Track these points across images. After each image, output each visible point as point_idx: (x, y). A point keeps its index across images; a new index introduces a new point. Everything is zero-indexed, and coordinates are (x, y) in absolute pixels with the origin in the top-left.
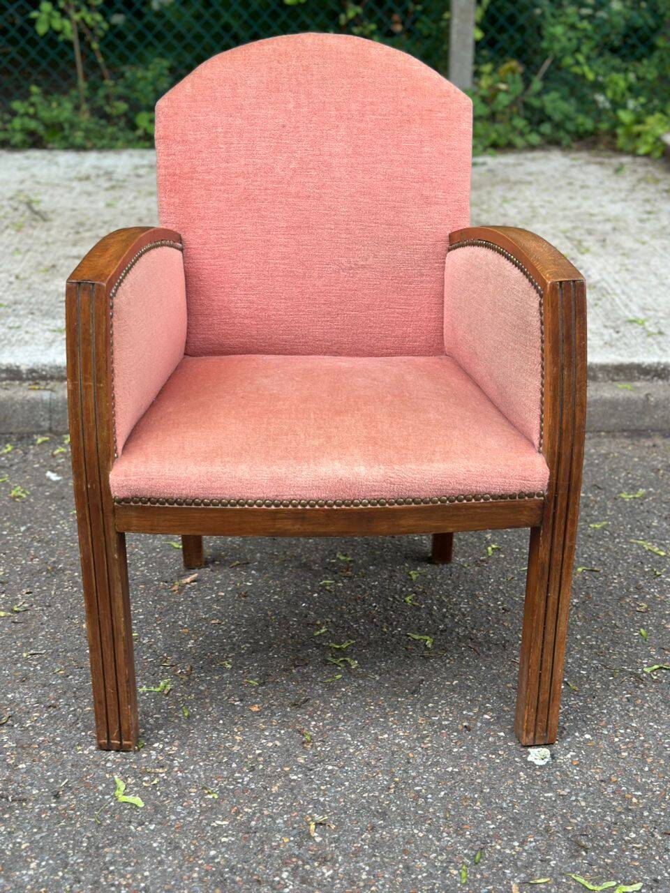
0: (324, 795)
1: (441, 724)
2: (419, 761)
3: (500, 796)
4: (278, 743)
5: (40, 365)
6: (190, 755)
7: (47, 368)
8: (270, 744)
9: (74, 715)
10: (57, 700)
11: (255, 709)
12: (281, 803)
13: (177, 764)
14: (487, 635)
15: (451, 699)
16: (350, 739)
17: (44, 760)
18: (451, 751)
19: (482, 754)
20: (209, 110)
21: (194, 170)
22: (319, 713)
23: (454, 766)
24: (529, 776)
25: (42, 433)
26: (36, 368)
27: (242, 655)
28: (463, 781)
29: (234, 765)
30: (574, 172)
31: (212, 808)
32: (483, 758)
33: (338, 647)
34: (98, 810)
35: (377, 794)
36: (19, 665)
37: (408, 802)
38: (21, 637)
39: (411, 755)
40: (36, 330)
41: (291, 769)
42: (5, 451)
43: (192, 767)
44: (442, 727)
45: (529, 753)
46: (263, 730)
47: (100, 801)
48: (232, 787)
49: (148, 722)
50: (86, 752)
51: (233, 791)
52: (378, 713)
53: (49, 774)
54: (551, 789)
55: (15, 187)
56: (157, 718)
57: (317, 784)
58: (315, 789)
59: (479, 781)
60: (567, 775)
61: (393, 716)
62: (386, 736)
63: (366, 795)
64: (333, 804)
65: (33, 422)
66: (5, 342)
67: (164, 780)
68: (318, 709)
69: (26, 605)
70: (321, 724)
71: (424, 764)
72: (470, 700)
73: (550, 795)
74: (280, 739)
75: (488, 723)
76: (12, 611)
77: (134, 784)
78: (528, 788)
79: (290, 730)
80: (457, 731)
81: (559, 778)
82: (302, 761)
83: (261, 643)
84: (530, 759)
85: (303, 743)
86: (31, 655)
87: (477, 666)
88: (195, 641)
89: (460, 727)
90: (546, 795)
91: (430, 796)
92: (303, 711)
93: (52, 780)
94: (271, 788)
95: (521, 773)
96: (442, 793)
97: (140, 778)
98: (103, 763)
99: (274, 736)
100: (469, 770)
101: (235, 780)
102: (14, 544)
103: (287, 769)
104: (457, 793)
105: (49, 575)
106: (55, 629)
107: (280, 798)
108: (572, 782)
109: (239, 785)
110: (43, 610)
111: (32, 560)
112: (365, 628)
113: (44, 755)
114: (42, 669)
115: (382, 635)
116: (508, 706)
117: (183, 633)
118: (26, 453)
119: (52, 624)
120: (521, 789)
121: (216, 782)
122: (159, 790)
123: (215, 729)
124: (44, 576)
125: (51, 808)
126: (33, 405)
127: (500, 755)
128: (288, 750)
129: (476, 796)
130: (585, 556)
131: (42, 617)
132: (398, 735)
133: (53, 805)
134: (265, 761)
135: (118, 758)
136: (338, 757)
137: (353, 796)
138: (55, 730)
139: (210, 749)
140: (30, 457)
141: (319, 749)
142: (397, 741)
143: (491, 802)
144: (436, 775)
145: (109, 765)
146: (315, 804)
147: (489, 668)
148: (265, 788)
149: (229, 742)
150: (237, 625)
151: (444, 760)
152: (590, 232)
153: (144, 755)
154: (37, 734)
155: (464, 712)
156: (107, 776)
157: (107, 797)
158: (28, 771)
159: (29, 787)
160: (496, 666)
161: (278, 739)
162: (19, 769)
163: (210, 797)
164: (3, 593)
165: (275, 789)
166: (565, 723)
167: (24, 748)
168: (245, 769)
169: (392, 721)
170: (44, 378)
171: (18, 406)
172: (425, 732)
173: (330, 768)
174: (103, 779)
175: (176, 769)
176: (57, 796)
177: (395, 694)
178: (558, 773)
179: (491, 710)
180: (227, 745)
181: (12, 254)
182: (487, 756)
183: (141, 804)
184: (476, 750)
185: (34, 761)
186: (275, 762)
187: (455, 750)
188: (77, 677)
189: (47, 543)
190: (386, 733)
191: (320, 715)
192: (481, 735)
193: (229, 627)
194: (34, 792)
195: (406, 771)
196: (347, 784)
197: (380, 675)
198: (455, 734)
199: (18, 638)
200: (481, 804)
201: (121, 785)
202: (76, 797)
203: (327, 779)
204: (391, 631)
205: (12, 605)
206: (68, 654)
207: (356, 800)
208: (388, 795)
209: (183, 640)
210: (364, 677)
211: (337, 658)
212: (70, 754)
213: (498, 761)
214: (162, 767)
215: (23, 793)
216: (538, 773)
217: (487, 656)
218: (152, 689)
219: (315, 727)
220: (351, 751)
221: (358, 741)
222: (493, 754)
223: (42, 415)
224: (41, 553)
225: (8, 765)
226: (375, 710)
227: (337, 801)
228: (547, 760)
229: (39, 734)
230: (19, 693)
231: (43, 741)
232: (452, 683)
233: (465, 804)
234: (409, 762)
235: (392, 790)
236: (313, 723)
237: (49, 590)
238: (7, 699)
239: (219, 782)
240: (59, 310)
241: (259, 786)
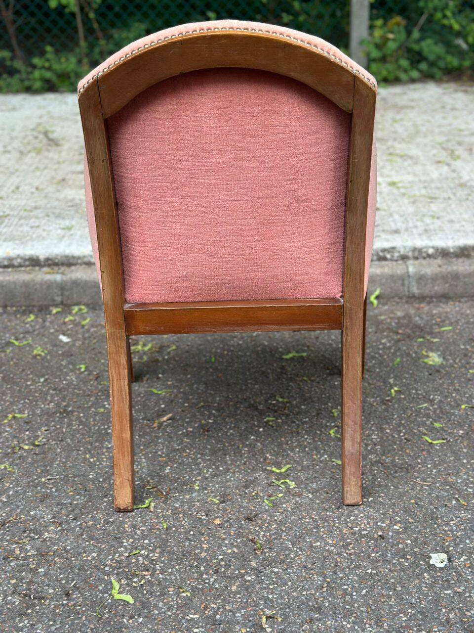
0: (272, 593)
1: (361, 534)
2: (344, 564)
3: (409, 593)
4: (236, 550)
5: (54, 255)
6: (168, 560)
7: (59, 257)
8: (230, 551)
9: (81, 528)
10: (68, 516)
11: (217, 522)
12: (239, 600)
13: (158, 568)
14: (393, 460)
15: (368, 512)
16: (291, 546)
17: (58, 565)
18: (369, 556)
19: (394, 558)
22: (266, 525)
23: (373, 569)
24: (432, 576)
25: (56, 306)
26: (50, 257)
27: (206, 478)
28: (379, 581)
29: (202, 568)
30: (446, 99)
31: (186, 604)
32: (395, 561)
33: (278, 471)
34: (98, 606)
35: (313, 592)
36: (39, 488)
37: (338, 598)
38: (41, 466)
39: (339, 560)
40: (51, 228)
41: (246, 572)
42: (29, 320)
43: (170, 570)
44: (363, 536)
45: (430, 557)
46: (224, 539)
47: (100, 599)
48: (201, 586)
49: (136, 533)
50: (90, 558)
51: (202, 589)
52: (312, 525)
53: (61, 576)
54: (449, 588)
55: (35, 121)
56: (143, 530)
57: (266, 584)
58: (265, 588)
59: (392, 580)
60: (461, 575)
61: (323, 527)
62: (319, 544)
63: (304, 593)
64: (279, 601)
65: (49, 298)
66: (28, 238)
67: (149, 581)
68: (265, 521)
69: (44, 440)
70: (268, 534)
71: (349, 567)
72: (383, 514)
73: (449, 592)
74: (237, 547)
75: (397, 532)
76: (34, 445)
77: (126, 584)
78: (431, 587)
79: (245, 539)
80: (373, 539)
81: (455, 578)
82: (255, 565)
83: (221, 469)
84: (431, 562)
85: (255, 550)
86: (48, 480)
87: (387, 486)
88: (171, 467)
89: (376, 536)
90: (446, 592)
91: (354, 594)
92: (254, 523)
93: (64, 582)
94: (231, 587)
95: (425, 574)
96: (364, 591)
97: (130, 579)
98: (103, 567)
99: (232, 544)
100: (384, 572)
101: (203, 580)
102: (36, 392)
103: (243, 571)
104: (376, 591)
105: (61, 416)
106: (66, 459)
107: (238, 596)
108: (465, 581)
109: (207, 585)
110: (57, 444)
111: (48, 404)
112: (299, 456)
113: (58, 561)
114: (56, 492)
115: (313, 461)
116: (412, 518)
117: (162, 461)
118: (44, 321)
119: (64, 454)
120: (426, 587)
121: (188, 582)
122: (145, 589)
123: (187, 539)
124: (58, 417)
125: (63, 605)
126: (50, 285)
127: (408, 559)
128: (243, 556)
129: (391, 593)
130: (467, 395)
131: (57, 449)
132: (328, 543)
133: (65, 602)
134: (226, 565)
135: (114, 563)
136: (282, 561)
137: (294, 594)
138: (66, 540)
139: (184, 555)
140: (48, 324)
141: (267, 554)
142: (327, 548)
143: (403, 598)
144: (358, 576)
145: (107, 569)
146: (265, 600)
147: (396, 487)
148: (227, 587)
149: (198, 549)
150: (202, 454)
151: (365, 564)
152: (460, 144)
153: (133, 561)
154: (52, 543)
155: (379, 524)
156: (106, 577)
157: (105, 595)
158: (46, 574)
159: (46, 588)
160: (401, 485)
161: (235, 546)
162: (39, 572)
163: (184, 595)
164: (27, 431)
165: (234, 588)
166: (458, 532)
167: (43, 556)
168: (211, 572)
169: (323, 532)
170: (56, 264)
171: (38, 286)
172: (348, 540)
173: (276, 570)
174: (102, 581)
175: (158, 572)
176: (68, 595)
177: (324, 509)
178: (454, 574)
179: (399, 522)
180: (196, 551)
181: (34, 171)
182: (398, 560)
183: (132, 601)
184: (389, 555)
185: (50, 566)
186: (233, 565)
187: (373, 555)
188: (82, 498)
189: (60, 391)
190: (318, 541)
191: (267, 527)
192: (392, 542)
193: (196, 456)
194: (50, 592)
195: (335, 573)
196: (289, 583)
197: (312, 494)
198: (372, 542)
199: (38, 467)
200: (395, 600)
201: (116, 586)
202: (82, 595)
203: (274, 580)
204: (320, 458)
205: (34, 440)
206: (76, 479)
207: (297, 597)
208: (322, 593)
209: (163, 467)
210: (300, 495)
211: (278, 479)
212: (78, 560)
213: (407, 564)
214: (147, 570)
215: (41, 592)
216: (439, 574)
217: (394, 477)
218: (139, 506)
219: (264, 536)
220: (292, 556)
221: (297, 548)
222: (402, 559)
223: (56, 293)
224: (56, 398)
225: (31, 569)
226: (309, 522)
227: (282, 598)
228: (445, 563)
229: (54, 544)
230: (39, 510)
231: (57, 549)
232: (368, 499)
233: (382, 600)
234: (337, 566)
235: (325, 589)
236: (262, 533)
237: (61, 428)
238: (30, 516)
239: (191, 582)
240: (68, 213)
241: (222, 585)
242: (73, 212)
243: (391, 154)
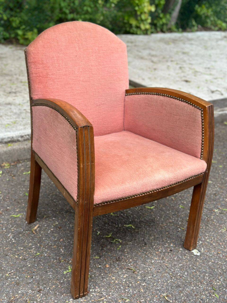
0: (158, 287)
1: (163, 252)
3: (200, 268)
6: (105, 290)
9: (52, 290)
10: (39, 287)
11: (108, 266)
13: (105, 294)
14: (145, 219)
15: (157, 243)
16: (145, 266)
19: (182, 257)
20: (50, 51)
21: (47, 74)
22: (127, 261)
23: (180, 264)
28: (187, 267)
29: (122, 288)
33: (109, 236)
35: (170, 280)
36: (9, 279)
37: (181, 279)
39: (166, 265)
41: (140, 282)
43: (111, 294)
46: (118, 272)
58: (153, 286)
59: (190, 266)
61: (148, 254)
63: (168, 282)
64: (163, 289)
68: (125, 259)
70: (132, 264)
71: (172, 266)
72: (162, 242)
74: (126, 274)
75: (174, 247)
78: (204, 263)
79: (125, 269)
80: (169, 252)
81: (207, 257)
82: (140, 278)
84: (195, 254)
85: (134, 272)
86: (10, 274)
87: (153, 230)
88: (62, 249)
90: (210, 263)
91: (184, 275)
95: (198, 259)
96: (186, 273)
99: (123, 273)
100: (185, 263)
101: (128, 292)
104: (189, 271)
106: (6, 261)
107: (147, 293)
108: (211, 257)
109: (131, 294)
112: (110, 228)
114: (20, 278)
115: (117, 228)
116: (173, 240)
117: (55, 248)
123: (103, 278)
128: (132, 276)
129: (194, 270)
132: (156, 260)
134: (129, 283)
135: (84, 300)
136: (148, 273)
139: (109, 285)
141: (140, 272)
142: (158, 262)
144: (178, 268)
146: (158, 291)
148: (139, 291)
149: (112, 281)
153: (91, 296)
155: (165, 246)
160: (157, 228)
163: (127, 301)
165: (142, 291)
168: (127, 288)
169: (150, 256)
172: (162, 256)
173: (150, 277)
175: (107, 296)
177: (141, 247)
179: (171, 243)
186: (132, 282)
187: (175, 259)
188: (37, 277)
190: (152, 260)
192: (176, 251)
193: (68, 241)
195: (170, 270)
197: (131, 242)
200: (198, 272)
203: (153, 281)
206: (23, 269)
207: (167, 285)
208: (174, 280)
209: (58, 250)
210: (127, 244)
211: (112, 240)
213: (188, 258)
214: (101, 297)
216: (201, 258)
217: (152, 226)
218: (68, 271)
220: (149, 269)
221: (148, 266)
222: (185, 256)
226: (141, 254)
228: (199, 253)
230: (22, 290)
232: (152, 238)
233: (195, 274)
234: (168, 267)
236: (129, 264)
239: (124, 295)
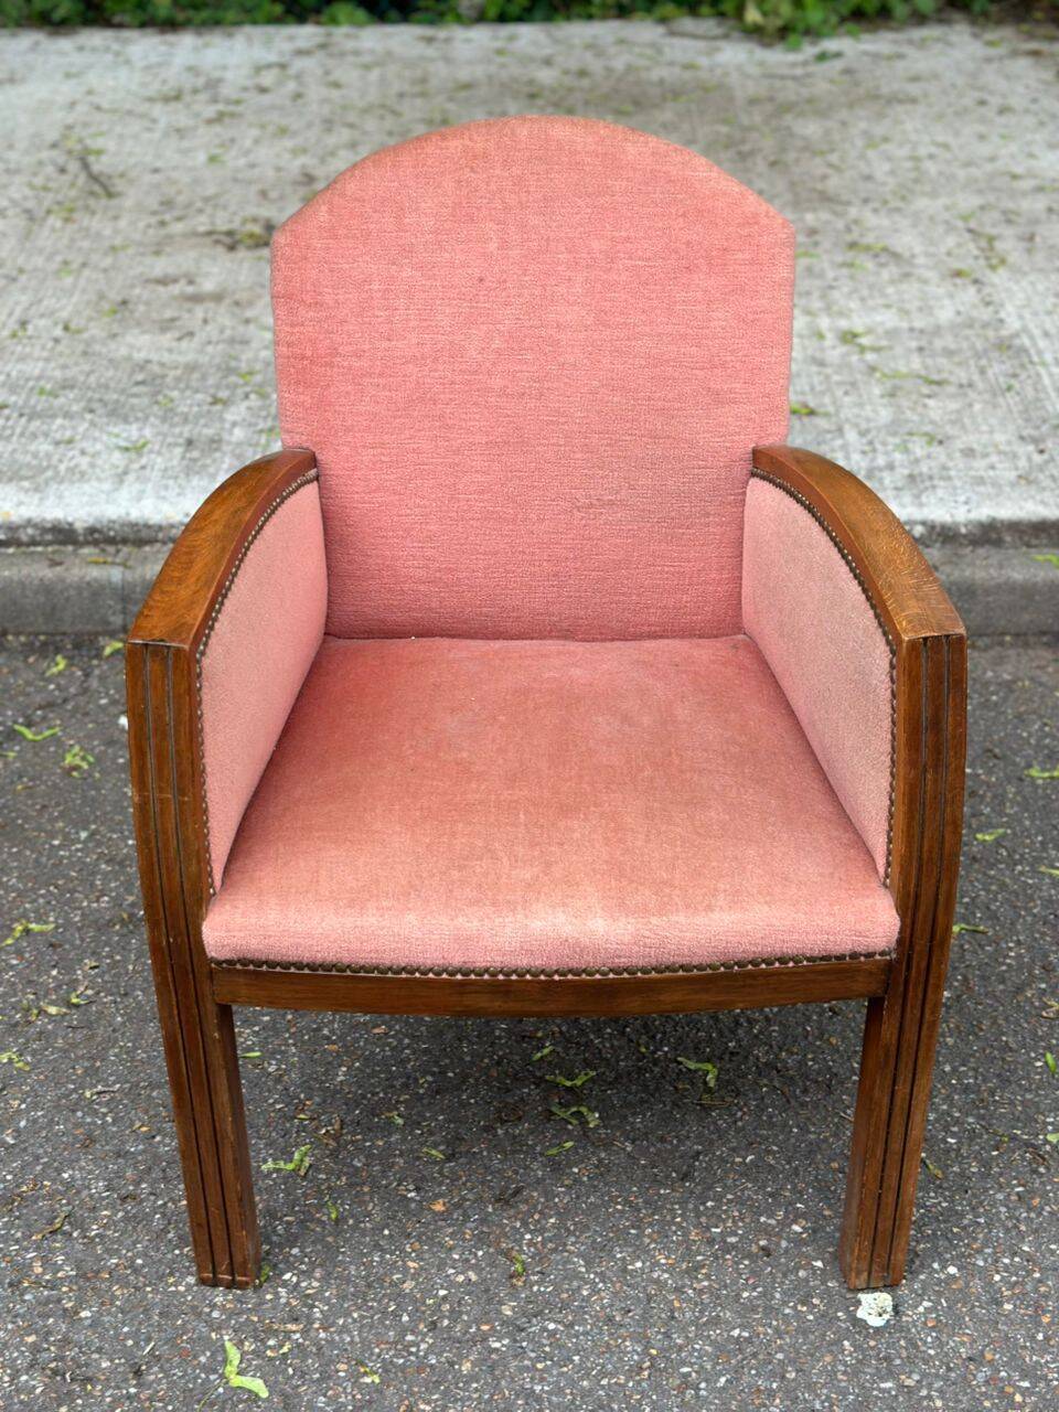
0: (542, 1380)
1: (725, 1242)
2: (688, 1315)
3: (811, 1387)
4: (473, 1276)
5: (105, 522)
6: (338, 1297)
7: (117, 527)
8: (461, 1278)
9: (164, 1215)
10: (137, 1184)
11: (439, 1207)
12: (475, 1396)
13: (318, 1315)
14: (802, 1063)
15: (742, 1191)
16: (583, 1270)
17: (118, 1303)
18: (738, 1296)
19: (785, 1303)
20: (357, 252)
21: (334, 352)
22: (536, 1217)
23: (743, 1327)
24: (857, 1347)
25: (112, 635)
26: (98, 526)
27: (420, 1098)
28: (755, 1355)
29: (405, 1318)
31: (370, 1402)
32: (787, 1311)
33: (568, 1084)
34: (199, 1402)
35: (622, 1379)
36: (79, 1114)
37: (670, 1396)
38: (82, 1057)
39: (677, 1304)
40: (99, 447)
41: (493, 1328)
42: (55, 670)
43: (341, 1322)
44: (727, 1249)
45: (859, 1303)
46: (451, 1249)
47: (201, 1384)
48: (401, 1361)
49: (274, 1230)
50: (182, 1289)
51: (403, 1368)
52: (627, 1219)
53: (126, 1329)
54: (891, 1374)
56: (288, 1223)
57: (530, 1359)
58: (527, 1369)
59: (780, 1356)
60: (916, 1347)
61: (651, 1225)
62: (639, 1264)
63: (604, 1382)
64: (554, 1398)
65: (96, 617)
66: (50, 473)
67: (299, 1345)
68: (535, 1206)
69: (90, 992)
70: (540, 1239)
71: (695, 1322)
72: (771, 1195)
73: (888, 1385)
74: (477, 1268)
75: (797, 1241)
76: (71, 1006)
77: (253, 1352)
78: (854, 1373)
79: (491, 1250)
80: (749, 1256)
81: (904, 1354)
82: (509, 1313)
83: (451, 1074)
84: (860, 1314)
85: (511, 1277)
86: (99, 1093)
87: (785, 1125)
88: (349, 1068)
89: (754, 1249)
90: (882, 1385)
91: (703, 1385)
92: (512, 1212)
93: (130, 1342)
94: (460, 1365)
95: (846, 1343)
96: (723, 1380)
97: (262, 1340)
98: (207, 1310)
99: (467, 1260)
100: (766, 1334)
101: (407, 1347)
102: (72, 865)
103: (485, 1328)
104: (746, 1379)
105: (125, 930)
106: (134, 1042)
107: (475, 1385)
108: (926, 1362)
109: (412, 1358)
110: (115, 1002)
111: (97, 901)
112: (612, 1046)
113: (118, 1293)
114: (114, 1123)
115: (639, 1060)
116: (830, 1207)
117: (331, 1053)
118: (87, 675)
119: (130, 1031)
120: (845, 1373)
121: (377, 1350)
122: (290, 1365)
123: (377, 1247)
124: (117, 933)
125: (129, 1397)
126: (97, 591)
127: (815, 1306)
128: (487, 1291)
129: (775, 1385)
130: (966, 900)
131: (114, 1017)
132: (657, 1264)
133: (133, 1390)
134: (452, 1311)
135: (229, 1301)
136: (565, 1306)
137: (585, 1383)
138: (134, 1243)
139: (369, 1286)
140: (94, 683)
141: (535, 1288)
142: (655, 1275)
143: (797, 1398)
144: (713, 1343)
145: (215, 1314)
146: (527, 1397)
147: (804, 1130)
148: (452, 1364)
149: (398, 1273)
150: (413, 1037)
151: (728, 1314)
152: (1009, 218)
153: (269, 1297)
154: (107, 1251)
155: (763, 1219)
156: (213, 1335)
157: (212, 1377)
158: (95, 1323)
159: (95, 1356)
160: (814, 1124)
161: (472, 1268)
162: (81, 1319)
163: (367, 1380)
164: (54, 967)
165: (466, 1367)
166: (918, 1242)
167: (88, 1279)
168: (421, 1326)
169: (649, 1236)
170: (112, 541)
171: (72, 592)
172: (699, 1258)
173: (552, 1326)
174: (205, 1342)
175: (316, 1326)
176: (138, 1373)
177: (655, 1181)
178: (902, 1343)
179: (804, 1215)
180: (395, 1277)
181: (57, 273)
182: (794, 1308)
183: (264, 1394)
184: (778, 1296)
185: (103, 1304)
186: (468, 1313)
187: (745, 1294)
188: (167, 1141)
189: (121, 863)
190: (639, 1257)
191: (538, 1221)
192: (786, 1265)
193: (400, 1041)
194: (104, 1365)
195: (667, 1336)
196: (576, 1358)
197: (633, 1142)
198: (746, 1262)
199: (78, 1058)
200: (782, 1401)
201: (234, 1355)
202: (167, 1376)
203: (547, 1349)
204: (654, 1052)
205: (68, 993)
206: (154, 1094)
207: (591, 1390)
208: (639, 1383)
209: (330, 1068)
210: (607, 1145)
211: (566, 1106)
212: (158, 1292)
213: (811, 1317)
214: (296, 1320)
215: (87, 1365)
216: (872, 1343)
217: (803, 1105)
218: (282, 1164)
219: (531, 1243)
220: (585, 1293)
221: (596, 1273)
222: (803, 1304)
223: (110, 607)
224: (113, 885)
225: (65, 1310)
226: (622, 1212)
227: (560, 1391)
228: (886, 1317)
229: (110, 1252)
230: (81, 1169)
231: (117, 1265)
232: (745, 1158)
233: (757, 1402)
234: (673, 1318)
235: (646, 1373)
236: (528, 1236)
237: (125, 960)
238: (62, 1182)
239: (381, 1350)
240: (135, 401)
241: (443, 1360)
242: (146, 401)
243: (853, 245)
